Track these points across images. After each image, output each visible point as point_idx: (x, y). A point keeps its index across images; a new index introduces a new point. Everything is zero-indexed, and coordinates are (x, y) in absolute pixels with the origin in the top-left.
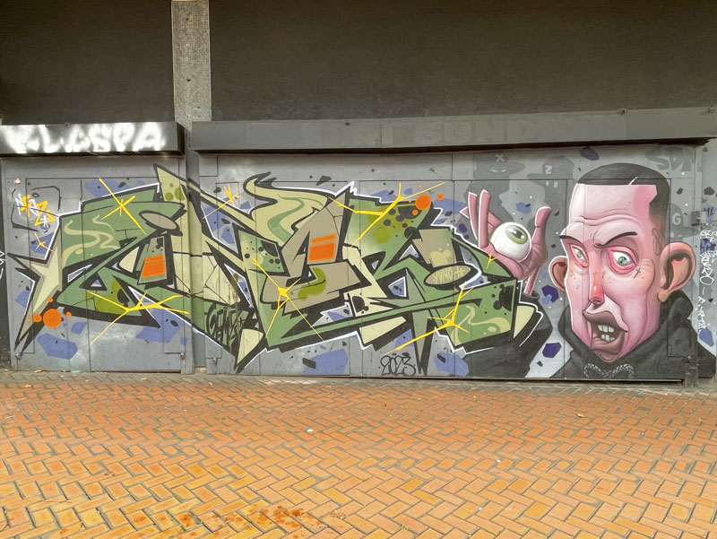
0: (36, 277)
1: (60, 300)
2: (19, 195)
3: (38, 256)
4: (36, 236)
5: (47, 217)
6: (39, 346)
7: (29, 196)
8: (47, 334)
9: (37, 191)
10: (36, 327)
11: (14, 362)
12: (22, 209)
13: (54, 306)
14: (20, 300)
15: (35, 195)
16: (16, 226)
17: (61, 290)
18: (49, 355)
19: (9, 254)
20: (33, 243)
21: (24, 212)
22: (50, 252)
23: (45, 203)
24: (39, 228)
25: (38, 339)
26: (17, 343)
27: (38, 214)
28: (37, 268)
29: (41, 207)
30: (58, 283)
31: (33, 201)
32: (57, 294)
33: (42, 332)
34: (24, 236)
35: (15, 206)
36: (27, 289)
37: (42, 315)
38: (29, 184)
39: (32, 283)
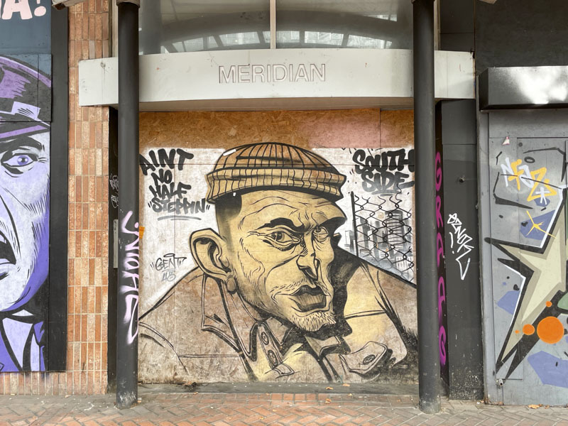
0: (528, 272)
1: (562, 304)
2: (507, 160)
3: (532, 243)
4: (528, 215)
5: (545, 189)
6: (530, 369)
7: (520, 161)
8: (542, 353)
9: (531, 155)
10: (528, 342)
12: (511, 178)
13: (554, 312)
14: (505, 303)
15: (529, 160)
16: (500, 201)
17: (564, 290)
18: (544, 383)
20: (524, 224)
21: (514, 183)
22: (549, 238)
23: (544, 170)
24: (534, 205)
26: (499, 365)
27: (532, 185)
28: (529, 259)
29: (536, 176)
30: (560, 281)
31: (526, 167)
32: (559, 296)
33: (536, 349)
35: (499, 174)
36: (516, 288)
37: (536, 324)
38: (521, 145)
39: (522, 279)
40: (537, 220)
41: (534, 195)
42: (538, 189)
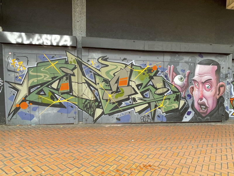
0: (18, 90)
1: (27, 99)
2: (11, 59)
3: (19, 82)
4: (18, 75)
5: (22, 68)
6: (18, 116)
7: (15, 60)
8: (21, 112)
9: (18, 58)
10: (17, 109)
11: (7, 123)
12: (12, 64)
13: (25, 101)
14: (11, 99)
15: (17, 59)
16: (9, 71)
17: (28, 95)
18: (22, 119)
19: (6, 81)
20: (16, 77)
21: (13, 66)
22: (23, 81)
23: (22, 62)
24: (19, 72)
25: (18, 113)
26: (9, 115)
27: (19, 66)
28: (18, 87)
29: (20, 64)
30: (26, 92)
31: (17, 61)
32: (26, 96)
33: (19, 111)
34: (13, 75)
35: (8, 63)
36: (14, 94)
37: (20, 104)
38: (15, 55)
39: (15, 92)
40: (20, 76)
41: (19, 69)
42: (20, 67)
